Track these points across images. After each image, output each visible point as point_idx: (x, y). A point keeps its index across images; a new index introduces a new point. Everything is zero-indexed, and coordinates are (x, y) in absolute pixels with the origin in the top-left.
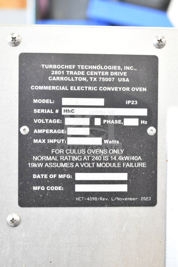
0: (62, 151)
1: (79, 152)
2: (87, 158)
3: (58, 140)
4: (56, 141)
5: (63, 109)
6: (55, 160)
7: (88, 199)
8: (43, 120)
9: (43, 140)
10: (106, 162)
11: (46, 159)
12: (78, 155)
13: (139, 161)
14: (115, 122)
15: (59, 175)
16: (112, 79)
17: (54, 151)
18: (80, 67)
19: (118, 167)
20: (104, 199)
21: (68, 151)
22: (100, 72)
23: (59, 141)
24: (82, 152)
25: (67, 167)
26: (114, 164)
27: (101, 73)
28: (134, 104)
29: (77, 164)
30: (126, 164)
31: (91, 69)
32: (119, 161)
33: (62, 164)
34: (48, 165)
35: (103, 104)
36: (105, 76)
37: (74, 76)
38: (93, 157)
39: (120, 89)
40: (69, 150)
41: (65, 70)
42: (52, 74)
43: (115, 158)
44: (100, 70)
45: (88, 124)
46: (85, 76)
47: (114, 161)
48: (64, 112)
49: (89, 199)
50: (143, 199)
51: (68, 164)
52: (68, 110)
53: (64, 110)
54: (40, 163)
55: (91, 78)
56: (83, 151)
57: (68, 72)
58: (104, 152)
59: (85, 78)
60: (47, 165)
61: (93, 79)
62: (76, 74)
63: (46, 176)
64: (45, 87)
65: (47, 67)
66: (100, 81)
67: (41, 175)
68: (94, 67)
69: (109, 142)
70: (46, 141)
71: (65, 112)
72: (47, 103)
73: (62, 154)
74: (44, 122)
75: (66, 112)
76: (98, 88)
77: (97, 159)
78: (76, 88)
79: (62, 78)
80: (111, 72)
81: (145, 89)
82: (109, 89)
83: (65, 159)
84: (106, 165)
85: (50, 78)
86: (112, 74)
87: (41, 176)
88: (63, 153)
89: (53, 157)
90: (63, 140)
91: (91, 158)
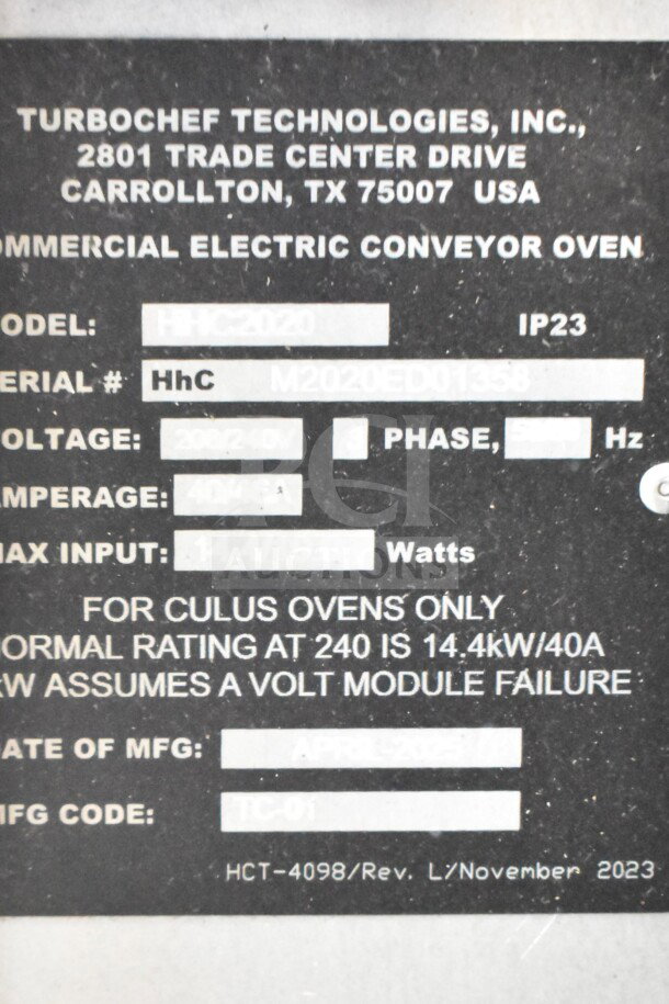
0: (141, 604)
1: (244, 612)
2: (288, 644)
3: (120, 546)
4: (109, 552)
5: (148, 367)
6: (102, 656)
7: (295, 872)
8: (30, 432)
9: (32, 546)
10: (395, 666)
11: (51, 649)
12: (235, 629)
13: (592, 662)
14: (450, 439)
15: (131, 742)
16: (438, 191)
17: (97, 609)
18: (249, 121)
19: (468, 692)
20: (384, 874)
21: (178, 609)
22: (363, 150)
23: (126, 554)
24: (257, 609)
25: (172, 694)
26: (445, 679)
27: (371, 158)
28: (564, 333)
29: (230, 676)
30: (513, 678)
31: (314, 128)
32: (473, 662)
33: (144, 677)
34: (61, 688)
35: (382, 338)
36: (396, 175)
37: (211, 176)
38: (324, 641)
39: (485, 246)
40: (184, 602)
41: (158, 140)
42: (84, 162)
43: (450, 646)
44: (367, 137)
45: (296, 453)
46: (279, 171)
47: (442, 662)
48: (156, 387)
49: (301, 870)
50: (607, 869)
51: (176, 679)
52: (179, 372)
53: (155, 374)
54: (19, 677)
55: (314, 185)
56: (263, 608)
57: (174, 150)
58: (384, 609)
59: (279, 184)
60: (55, 683)
61: (324, 191)
62: (225, 162)
63: (52, 748)
64: (38, 239)
65: (50, 119)
66: (365, 199)
67: (27, 741)
68: (333, 120)
69: (415, 553)
70: (52, 553)
71: (162, 385)
72: (53, 332)
73: (141, 625)
74: (39, 447)
75: (169, 387)
76: (354, 246)
77: (346, 653)
78: (225, 245)
79: (140, 189)
80: (433, 150)
81: (633, 247)
82: (418, 247)
83: (162, 649)
84: (397, 684)
85: (72, 191)
86: (437, 157)
87: (25, 749)
88: (150, 618)
89: (93, 638)
90: (149, 547)
91: (308, 648)
